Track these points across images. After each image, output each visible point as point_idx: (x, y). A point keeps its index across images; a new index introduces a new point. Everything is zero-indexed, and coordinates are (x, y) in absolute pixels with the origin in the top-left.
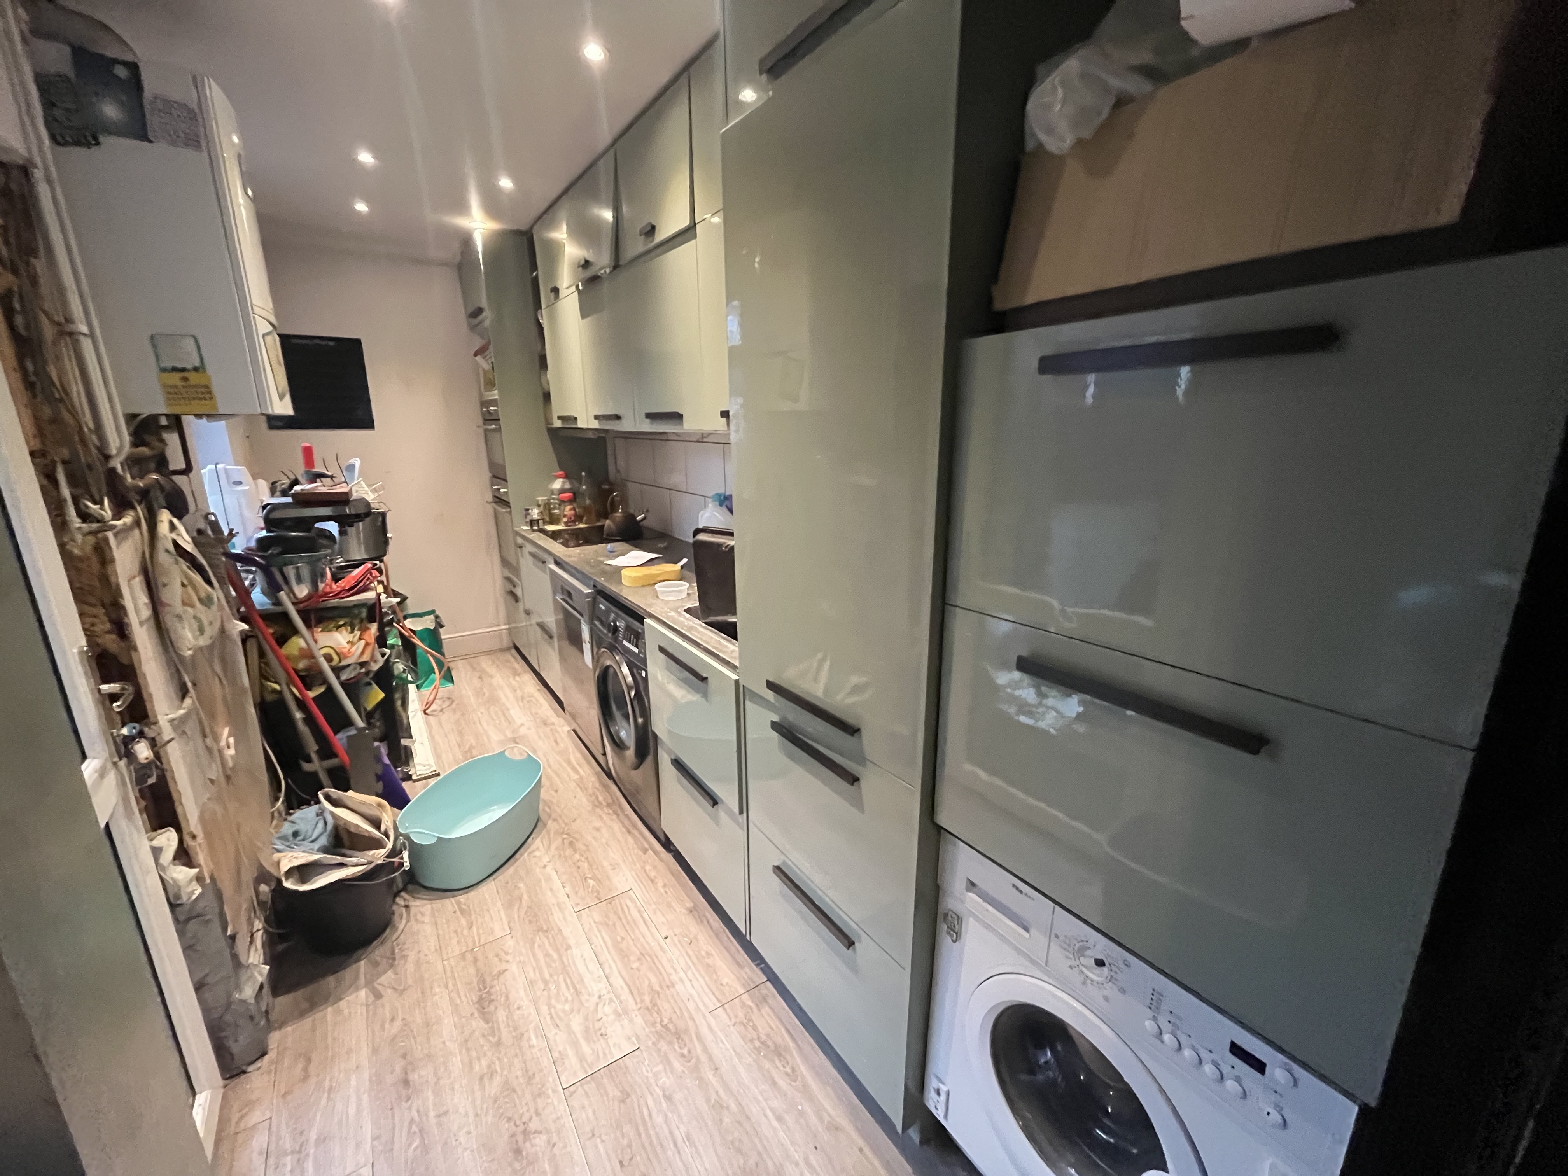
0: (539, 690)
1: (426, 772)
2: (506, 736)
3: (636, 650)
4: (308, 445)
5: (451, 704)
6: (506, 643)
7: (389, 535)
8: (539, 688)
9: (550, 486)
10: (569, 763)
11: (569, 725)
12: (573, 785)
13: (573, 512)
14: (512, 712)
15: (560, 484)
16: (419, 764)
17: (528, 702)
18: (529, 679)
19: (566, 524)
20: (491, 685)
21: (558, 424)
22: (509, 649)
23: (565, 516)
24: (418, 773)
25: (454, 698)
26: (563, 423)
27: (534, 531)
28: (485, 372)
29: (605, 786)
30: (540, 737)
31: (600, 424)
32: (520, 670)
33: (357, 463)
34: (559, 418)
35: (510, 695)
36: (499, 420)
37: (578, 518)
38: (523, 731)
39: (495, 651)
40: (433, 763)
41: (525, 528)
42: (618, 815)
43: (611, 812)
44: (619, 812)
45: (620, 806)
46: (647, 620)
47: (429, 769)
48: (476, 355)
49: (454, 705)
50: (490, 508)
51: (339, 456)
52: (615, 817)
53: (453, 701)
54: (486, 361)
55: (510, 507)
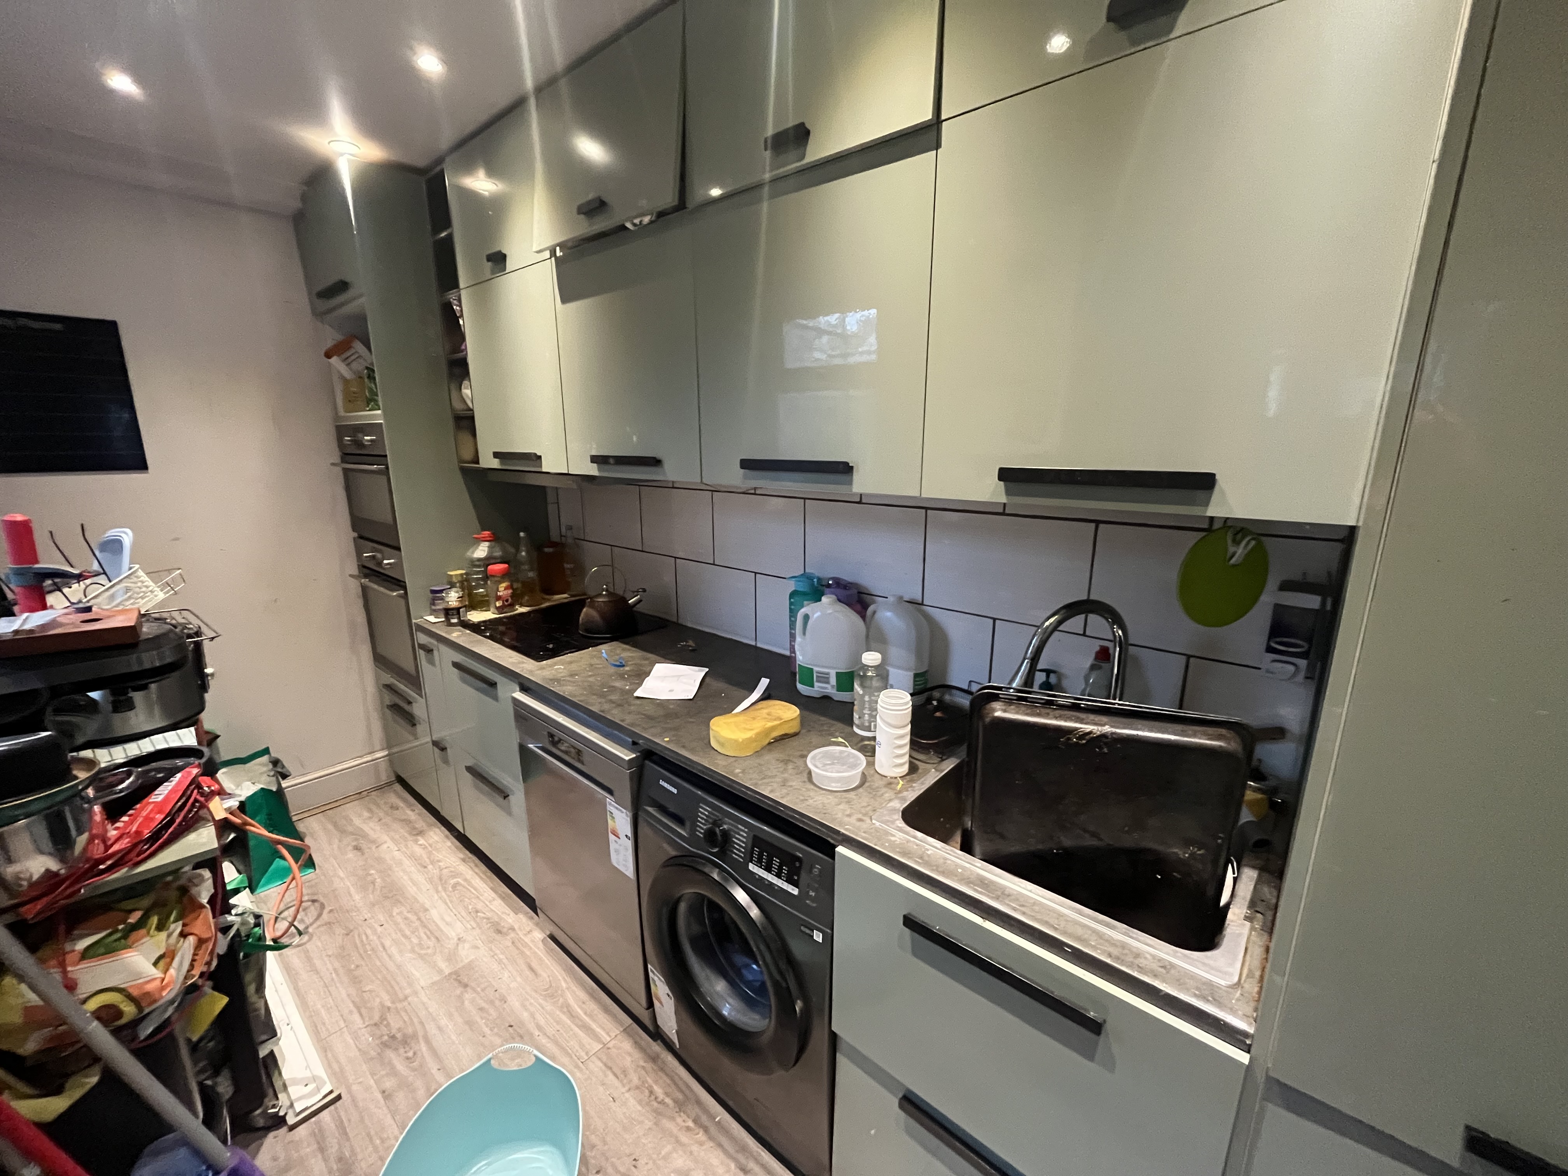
0: (464, 860)
1: (313, 1101)
2: (440, 971)
3: (795, 891)
4: (19, 518)
5: (319, 915)
6: (385, 776)
7: (208, 671)
8: (462, 856)
9: (469, 554)
10: (572, 1015)
11: (543, 930)
12: (596, 1066)
13: (510, 591)
14: (434, 914)
15: (486, 549)
16: (296, 1082)
17: (454, 887)
18: (437, 836)
19: (500, 610)
20: (379, 860)
21: (488, 462)
22: (389, 784)
23: (499, 598)
24: (298, 1107)
25: (321, 899)
26: (502, 464)
27: (451, 625)
28: (346, 382)
29: (654, 1059)
30: (500, 962)
31: (599, 470)
32: (420, 824)
33: (127, 537)
34: (496, 455)
35: (420, 878)
36: (386, 456)
37: (516, 598)
38: (466, 954)
39: (370, 791)
40: (321, 1072)
41: (432, 619)
42: (706, 1130)
43: (690, 1124)
44: (704, 1119)
45: (699, 1102)
46: (840, 849)
47: (318, 1089)
48: (328, 355)
49: (325, 916)
50: (354, 586)
51: (85, 527)
52: (701, 1136)
53: (323, 906)
54: (348, 365)
55: (405, 588)
